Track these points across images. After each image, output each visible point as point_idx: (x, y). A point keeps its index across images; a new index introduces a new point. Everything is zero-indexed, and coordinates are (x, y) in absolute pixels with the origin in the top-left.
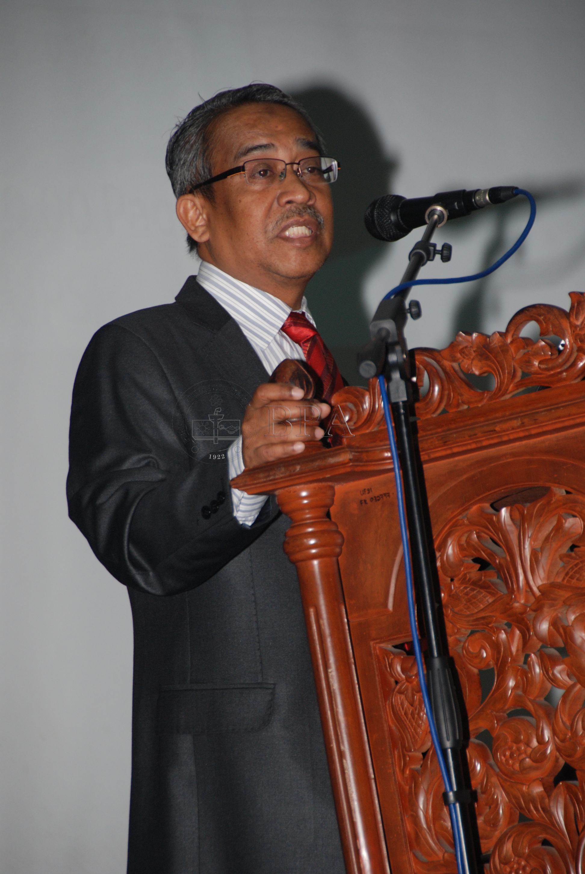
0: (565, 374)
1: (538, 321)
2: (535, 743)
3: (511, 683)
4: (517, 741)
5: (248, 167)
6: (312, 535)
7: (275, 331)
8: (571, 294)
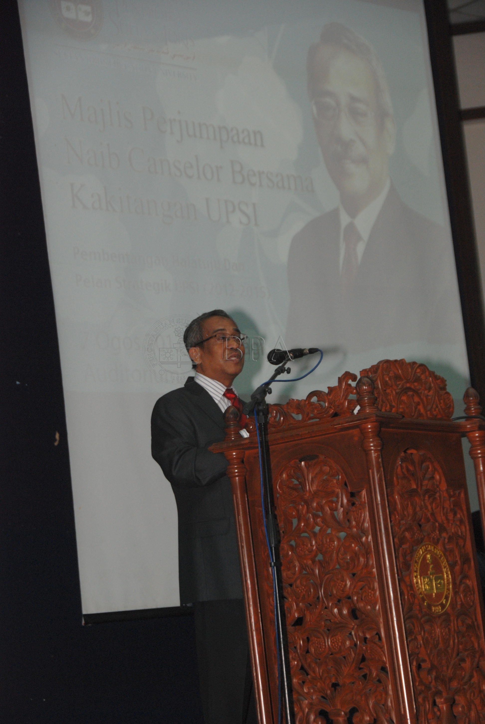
0: (325, 415)
1: (317, 396)
2: (309, 545)
3: (303, 524)
4: (303, 545)
5: (217, 336)
6: (236, 468)
7: (221, 396)
8: (329, 388)
